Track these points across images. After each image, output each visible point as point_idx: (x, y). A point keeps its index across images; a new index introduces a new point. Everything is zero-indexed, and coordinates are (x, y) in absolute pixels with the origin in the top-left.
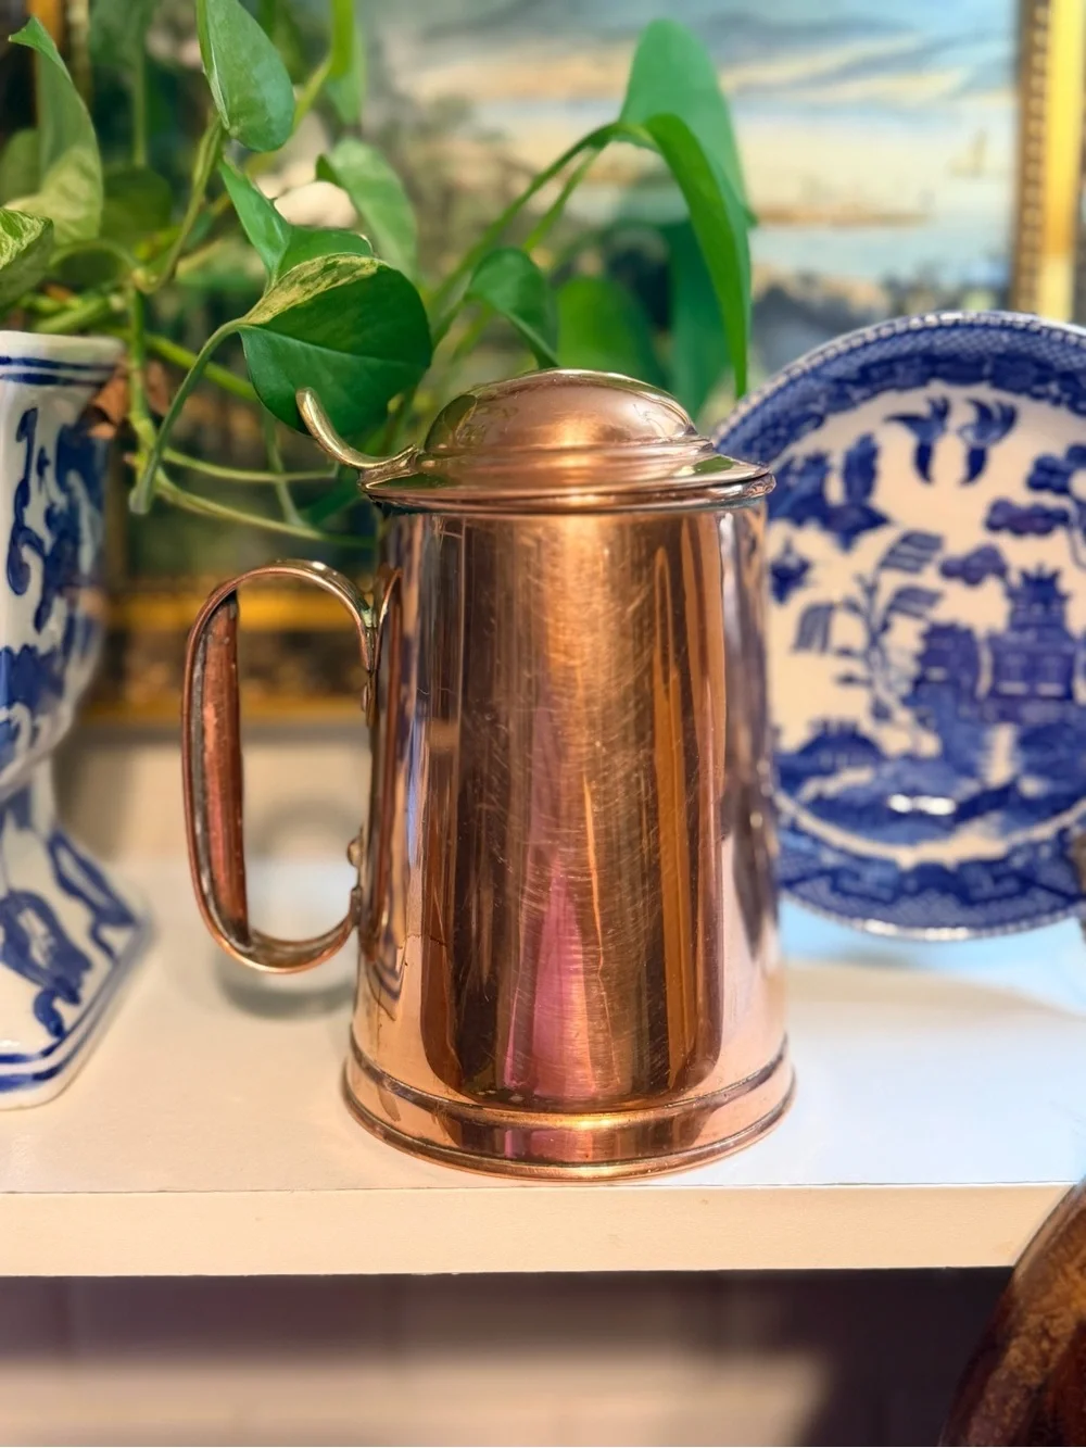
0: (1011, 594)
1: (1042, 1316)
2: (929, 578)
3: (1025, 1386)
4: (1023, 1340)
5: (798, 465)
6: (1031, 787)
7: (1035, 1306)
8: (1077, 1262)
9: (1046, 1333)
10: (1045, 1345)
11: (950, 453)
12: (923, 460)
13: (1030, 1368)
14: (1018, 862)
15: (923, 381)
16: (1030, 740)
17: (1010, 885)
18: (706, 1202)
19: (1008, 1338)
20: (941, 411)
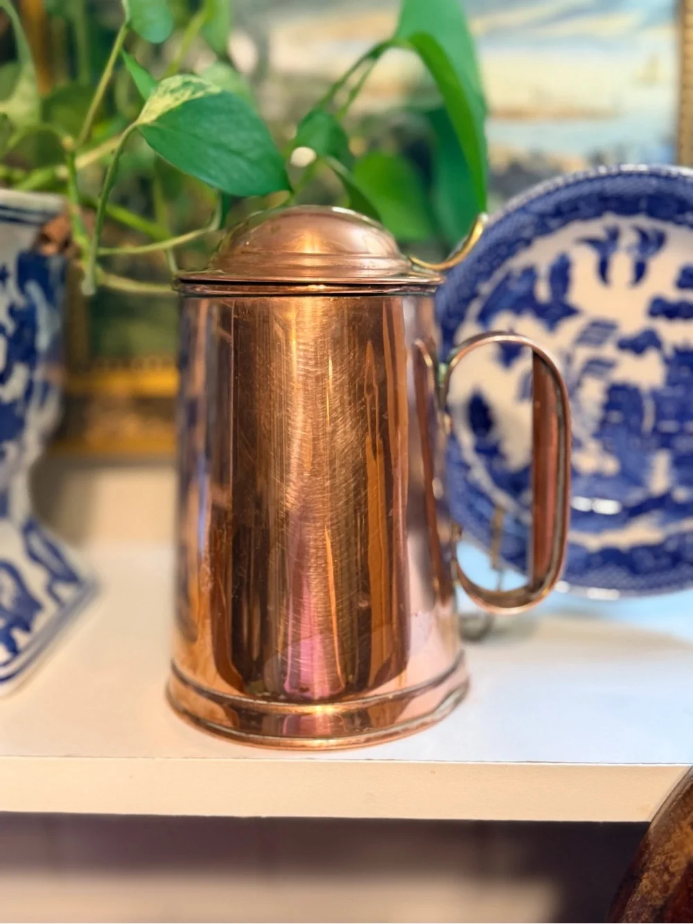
0: (667, 361)
1: (664, 857)
2: (609, 351)
3: (651, 906)
4: (652, 873)
5: (517, 273)
6: (681, 494)
7: (660, 850)
8: (689, 819)
9: (667, 869)
10: (666, 877)
11: (622, 265)
12: (603, 270)
13: (655, 893)
14: (672, 546)
15: (598, 214)
16: (680, 462)
17: (665, 561)
18: (433, 772)
19: (642, 872)
20: (614, 235)
